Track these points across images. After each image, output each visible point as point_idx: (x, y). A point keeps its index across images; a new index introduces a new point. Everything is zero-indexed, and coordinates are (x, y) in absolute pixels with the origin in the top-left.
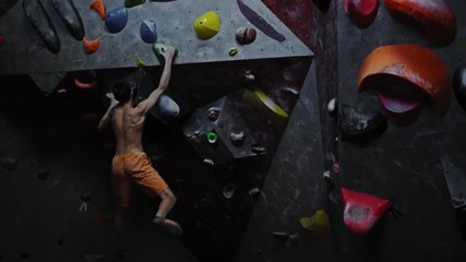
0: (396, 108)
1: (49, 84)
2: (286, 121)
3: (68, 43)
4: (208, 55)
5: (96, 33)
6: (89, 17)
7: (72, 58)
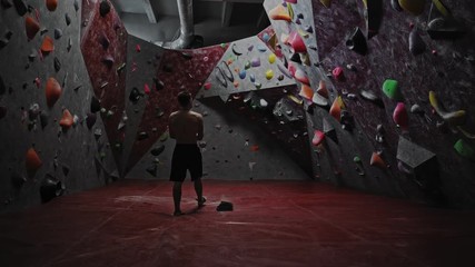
1: (225, 98)
2: (302, 105)
3: (229, 83)
4: (271, 85)
5: (237, 80)
6: (235, 74)
7: (232, 89)
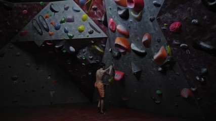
0: (122, 51)
2: (103, 53)
4: (82, 36)
5: (52, 30)
6: (50, 26)
7: (46, 37)
